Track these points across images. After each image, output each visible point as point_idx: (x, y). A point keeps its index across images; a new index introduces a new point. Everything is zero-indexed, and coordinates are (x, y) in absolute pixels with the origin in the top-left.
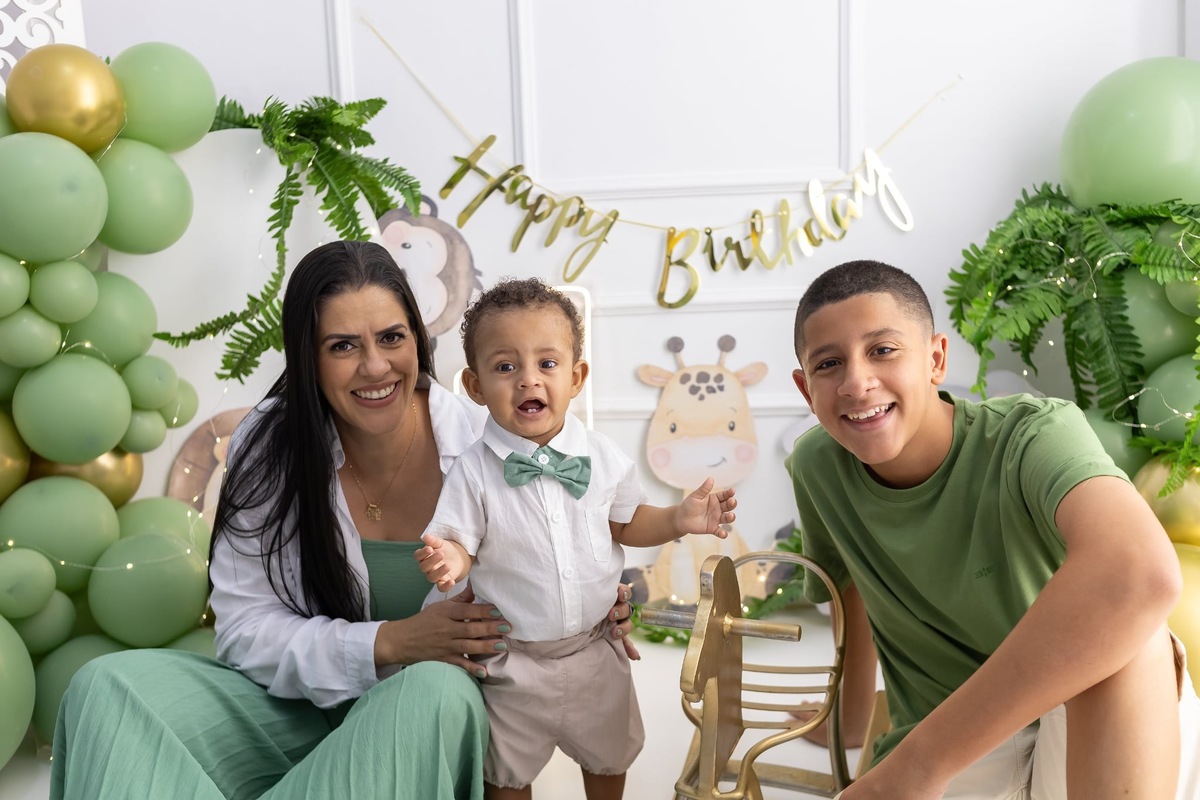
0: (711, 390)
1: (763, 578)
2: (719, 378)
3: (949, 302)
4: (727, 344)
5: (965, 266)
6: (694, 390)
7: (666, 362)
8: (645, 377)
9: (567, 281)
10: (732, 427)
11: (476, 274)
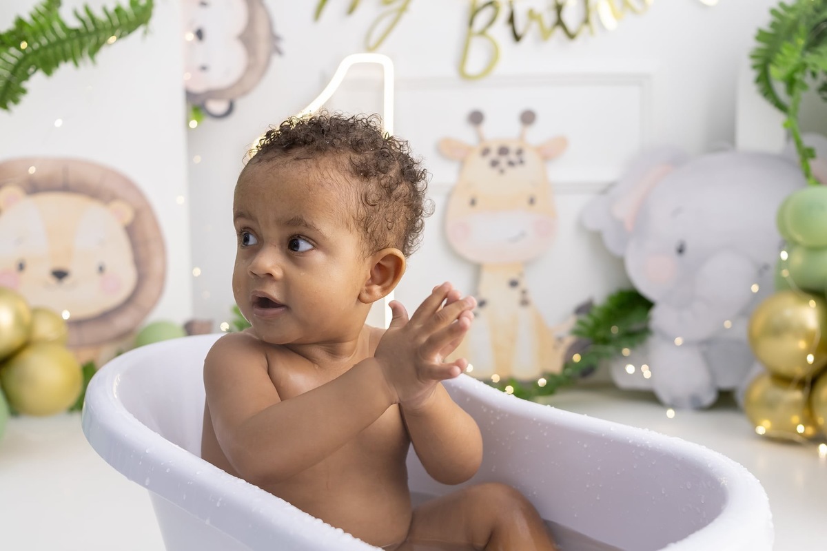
0: (511, 164)
2: (520, 152)
3: (755, 67)
4: (528, 118)
5: (773, 25)
6: (494, 164)
7: (467, 135)
8: (447, 150)
9: (370, 49)
10: (532, 201)
11: (274, 38)
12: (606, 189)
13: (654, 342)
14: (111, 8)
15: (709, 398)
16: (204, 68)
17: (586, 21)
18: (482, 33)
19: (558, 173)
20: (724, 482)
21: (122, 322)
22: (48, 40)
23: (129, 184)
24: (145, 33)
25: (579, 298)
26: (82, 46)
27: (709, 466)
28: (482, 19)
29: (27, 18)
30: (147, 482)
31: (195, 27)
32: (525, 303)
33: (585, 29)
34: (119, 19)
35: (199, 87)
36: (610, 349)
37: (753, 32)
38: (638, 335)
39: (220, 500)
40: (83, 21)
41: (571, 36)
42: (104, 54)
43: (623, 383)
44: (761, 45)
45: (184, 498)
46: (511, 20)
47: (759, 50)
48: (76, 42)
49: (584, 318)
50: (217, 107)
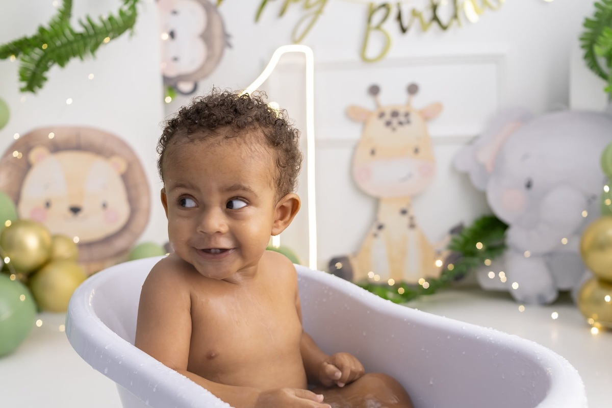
0: (401, 123)
1: (439, 263)
2: (407, 115)
3: (583, 47)
4: (413, 89)
5: (597, 15)
6: (388, 124)
7: (368, 103)
8: (354, 114)
9: (295, 42)
10: (416, 151)
11: (226, 36)
12: (472, 141)
13: (509, 254)
14: (105, 17)
15: (551, 296)
16: (176, 59)
17: (455, 16)
18: (378, 27)
19: (436, 129)
20: (550, 370)
21: (120, 243)
22: (61, 42)
23: (124, 144)
24: (131, 35)
25: (453, 222)
26: (85, 45)
27: (538, 358)
28: (377, 17)
29: (46, 26)
30: (106, 371)
31: (169, 29)
32: (412, 226)
33: (455, 23)
34: (112, 25)
35: (172, 73)
36: (476, 260)
37: (581, 20)
38: (497, 250)
39: (156, 386)
40: (85, 27)
41: (444, 28)
42: (101, 51)
43: (486, 285)
44: (588, 30)
45: (131, 384)
46: (399, 17)
47: (586, 34)
48: (81, 43)
49: (457, 236)
50: (186, 87)
